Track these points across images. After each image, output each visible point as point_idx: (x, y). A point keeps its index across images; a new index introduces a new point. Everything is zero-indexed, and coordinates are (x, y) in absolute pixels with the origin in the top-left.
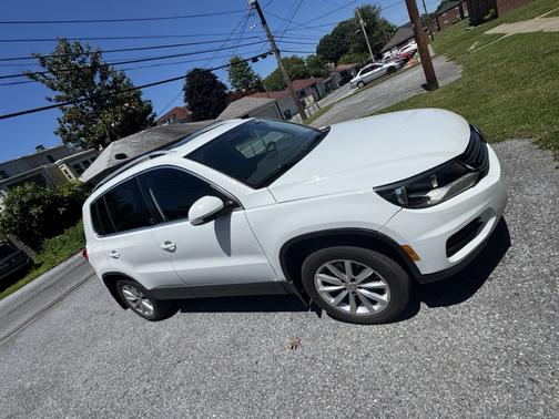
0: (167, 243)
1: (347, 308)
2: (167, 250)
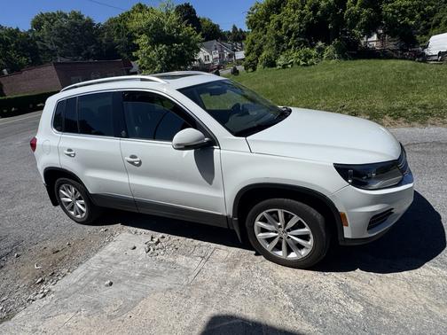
0: (132, 157)
1: (280, 253)
2: (132, 163)
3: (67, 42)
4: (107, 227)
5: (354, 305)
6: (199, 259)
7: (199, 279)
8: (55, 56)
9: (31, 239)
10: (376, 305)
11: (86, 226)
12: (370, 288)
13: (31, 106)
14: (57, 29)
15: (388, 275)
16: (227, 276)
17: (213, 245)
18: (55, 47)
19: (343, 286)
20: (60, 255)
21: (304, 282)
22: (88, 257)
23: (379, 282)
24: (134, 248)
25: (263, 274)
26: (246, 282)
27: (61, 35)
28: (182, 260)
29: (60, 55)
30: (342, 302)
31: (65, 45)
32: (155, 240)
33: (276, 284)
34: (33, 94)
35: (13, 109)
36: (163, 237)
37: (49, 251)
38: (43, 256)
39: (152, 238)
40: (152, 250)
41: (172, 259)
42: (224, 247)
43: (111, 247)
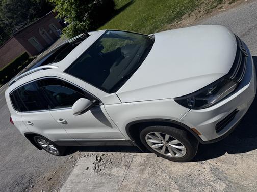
0: (61, 120)
3: (16, 14)
4: (72, 155)
5: (220, 184)
6: (124, 167)
7: (125, 183)
8: (13, 27)
9: (37, 173)
10: (235, 181)
11: (62, 157)
12: (233, 168)
13: (15, 70)
14: (5, 7)
15: (249, 153)
16: (141, 177)
17: (132, 154)
18: (10, 21)
19: (214, 170)
20: (52, 181)
21: (188, 172)
22: (65, 180)
23: (240, 161)
24: (88, 168)
25: (162, 171)
26: (152, 179)
27: (10, 10)
28: (115, 170)
29: (16, 25)
30: (212, 184)
31: (15, 16)
32: (99, 159)
33: (170, 178)
34: (12, 61)
35: (6, 77)
36: (103, 155)
37: (46, 180)
38: (44, 184)
39: (97, 157)
40: (97, 167)
41: (109, 172)
42: (139, 154)
43: (76, 171)
